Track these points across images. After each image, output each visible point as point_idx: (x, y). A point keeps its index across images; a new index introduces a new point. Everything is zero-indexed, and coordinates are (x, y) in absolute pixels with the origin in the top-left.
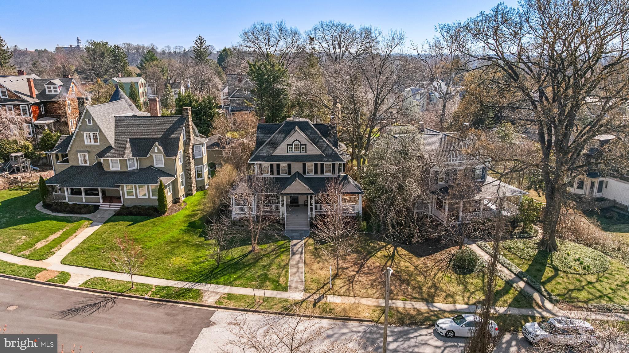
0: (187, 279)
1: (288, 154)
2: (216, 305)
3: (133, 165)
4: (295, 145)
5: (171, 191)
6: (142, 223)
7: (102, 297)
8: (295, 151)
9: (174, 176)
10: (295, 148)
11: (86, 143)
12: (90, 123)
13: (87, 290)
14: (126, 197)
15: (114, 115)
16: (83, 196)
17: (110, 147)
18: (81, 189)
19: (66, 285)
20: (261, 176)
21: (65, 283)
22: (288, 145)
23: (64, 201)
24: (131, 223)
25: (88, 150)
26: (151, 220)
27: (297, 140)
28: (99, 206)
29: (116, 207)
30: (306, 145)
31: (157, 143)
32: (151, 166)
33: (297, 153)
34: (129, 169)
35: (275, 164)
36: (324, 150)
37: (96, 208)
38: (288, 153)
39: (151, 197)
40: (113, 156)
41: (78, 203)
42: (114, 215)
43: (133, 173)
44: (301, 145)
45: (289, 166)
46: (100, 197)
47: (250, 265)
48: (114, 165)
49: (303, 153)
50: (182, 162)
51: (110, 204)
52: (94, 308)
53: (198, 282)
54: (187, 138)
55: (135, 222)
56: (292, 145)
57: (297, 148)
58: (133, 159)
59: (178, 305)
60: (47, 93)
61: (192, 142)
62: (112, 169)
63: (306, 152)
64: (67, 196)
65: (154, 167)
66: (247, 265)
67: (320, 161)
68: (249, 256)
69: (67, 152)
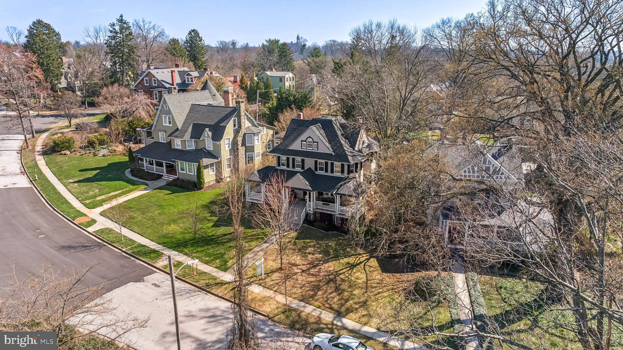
0: (164, 243)
1: (302, 150)
2: (161, 268)
3: (191, 146)
4: (308, 142)
5: (215, 171)
6: (177, 194)
7: (98, 243)
8: (308, 147)
9: (218, 159)
10: (308, 144)
11: (164, 124)
12: (166, 108)
13: (95, 236)
14: (180, 171)
15: (191, 103)
16: (154, 166)
17: (178, 129)
18: (163, 163)
19: (87, 229)
20: (279, 168)
21: (87, 228)
22: (302, 141)
23: (143, 168)
24: (171, 192)
25: (165, 130)
26: (186, 193)
27: (310, 137)
28: (162, 175)
29: (172, 178)
30: (317, 142)
31: (207, 129)
32: (204, 148)
33: (309, 149)
34: (187, 149)
35: (291, 157)
36: (335, 150)
37: (160, 177)
38: (302, 148)
39: (188, 173)
40: (176, 137)
41: (150, 171)
42: (166, 185)
43: (189, 152)
44: (314, 142)
45: (303, 161)
46: (164, 168)
47: (219, 244)
48: (177, 144)
49: (315, 150)
50: (230, 148)
51: (169, 175)
52: (84, 249)
53: (168, 248)
54: (238, 127)
55: (173, 192)
56: (306, 141)
57: (310, 145)
58: (192, 141)
59: (137, 260)
60: (187, 82)
61: (243, 131)
62: (176, 147)
63: (318, 150)
64: (145, 165)
65: (205, 149)
66: (218, 243)
67: (329, 160)
68: (228, 236)
69: (152, 130)
